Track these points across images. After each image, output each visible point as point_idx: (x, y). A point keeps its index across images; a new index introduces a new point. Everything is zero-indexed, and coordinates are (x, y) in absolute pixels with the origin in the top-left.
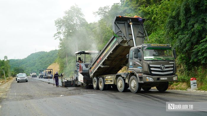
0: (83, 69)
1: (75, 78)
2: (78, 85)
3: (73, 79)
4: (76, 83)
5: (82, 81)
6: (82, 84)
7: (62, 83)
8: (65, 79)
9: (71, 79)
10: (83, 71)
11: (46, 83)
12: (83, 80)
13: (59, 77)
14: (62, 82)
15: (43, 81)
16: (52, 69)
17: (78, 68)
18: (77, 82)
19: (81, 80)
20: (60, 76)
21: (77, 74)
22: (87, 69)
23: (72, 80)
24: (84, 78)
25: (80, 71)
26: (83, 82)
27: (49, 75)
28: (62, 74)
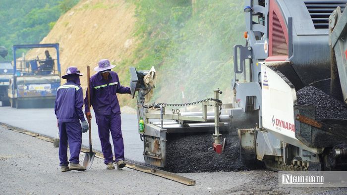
0: (297, 40)
1: (242, 106)
2: (260, 157)
3: (225, 114)
4: (247, 142)
5: (286, 126)
6: (291, 149)
7: (147, 145)
8: (168, 111)
9: (212, 112)
10: (291, 50)
11: (38, 142)
12: (291, 121)
13: (120, 97)
14: (146, 137)
15: (22, 131)
16: (56, 46)
17: (259, 28)
18: (255, 134)
19: (279, 122)
20: (127, 91)
21: (254, 76)
22: (327, 37)
23: (220, 120)
24: (299, 106)
25: (273, 51)
26: (291, 134)
27: (33, 87)
28: (141, 76)
